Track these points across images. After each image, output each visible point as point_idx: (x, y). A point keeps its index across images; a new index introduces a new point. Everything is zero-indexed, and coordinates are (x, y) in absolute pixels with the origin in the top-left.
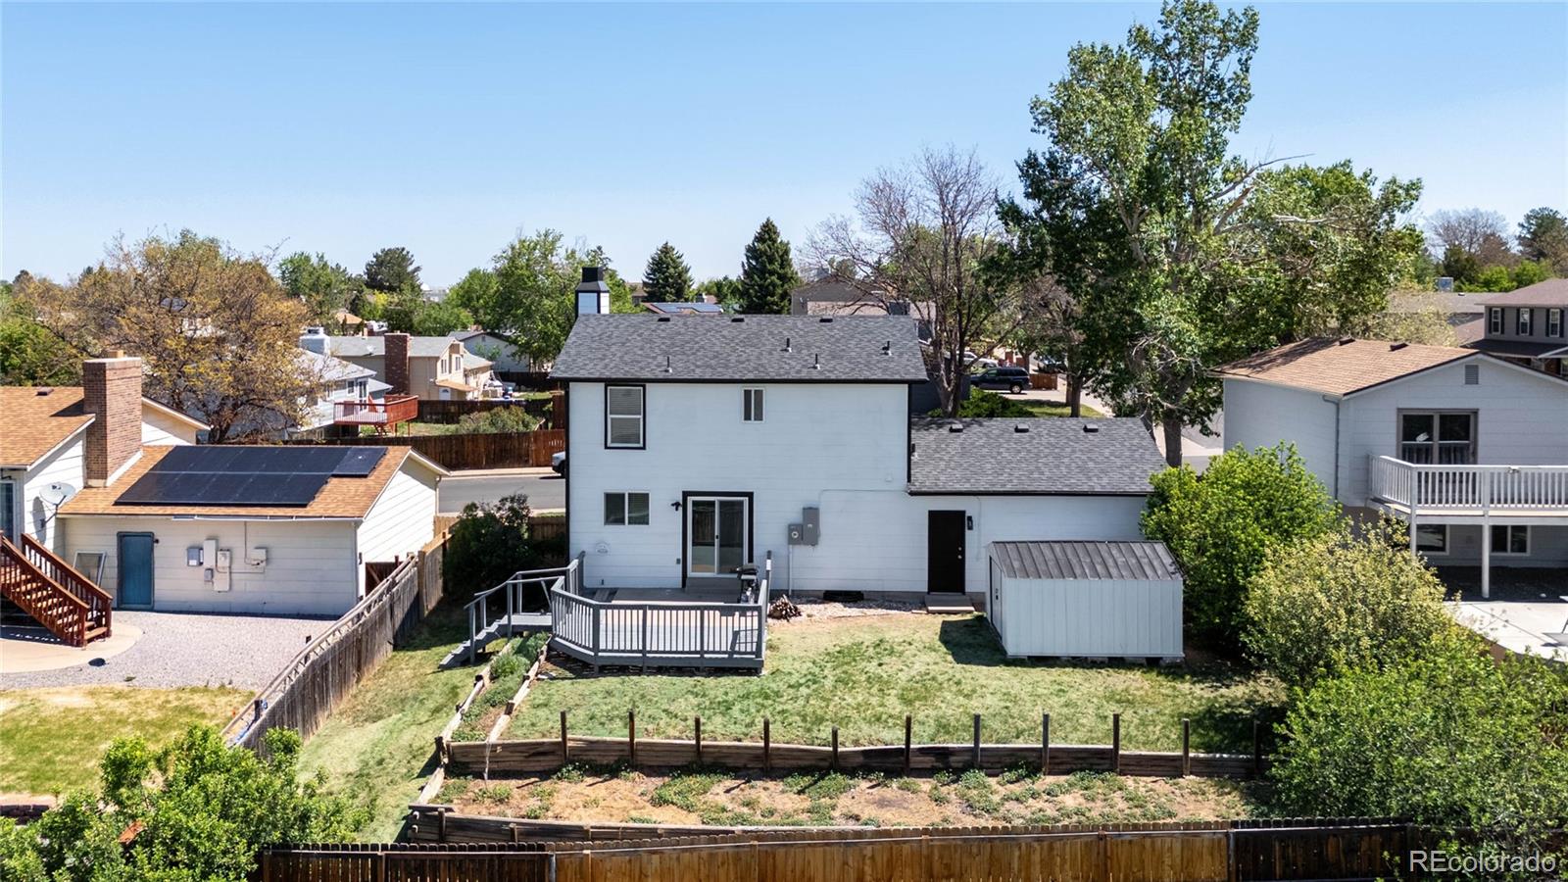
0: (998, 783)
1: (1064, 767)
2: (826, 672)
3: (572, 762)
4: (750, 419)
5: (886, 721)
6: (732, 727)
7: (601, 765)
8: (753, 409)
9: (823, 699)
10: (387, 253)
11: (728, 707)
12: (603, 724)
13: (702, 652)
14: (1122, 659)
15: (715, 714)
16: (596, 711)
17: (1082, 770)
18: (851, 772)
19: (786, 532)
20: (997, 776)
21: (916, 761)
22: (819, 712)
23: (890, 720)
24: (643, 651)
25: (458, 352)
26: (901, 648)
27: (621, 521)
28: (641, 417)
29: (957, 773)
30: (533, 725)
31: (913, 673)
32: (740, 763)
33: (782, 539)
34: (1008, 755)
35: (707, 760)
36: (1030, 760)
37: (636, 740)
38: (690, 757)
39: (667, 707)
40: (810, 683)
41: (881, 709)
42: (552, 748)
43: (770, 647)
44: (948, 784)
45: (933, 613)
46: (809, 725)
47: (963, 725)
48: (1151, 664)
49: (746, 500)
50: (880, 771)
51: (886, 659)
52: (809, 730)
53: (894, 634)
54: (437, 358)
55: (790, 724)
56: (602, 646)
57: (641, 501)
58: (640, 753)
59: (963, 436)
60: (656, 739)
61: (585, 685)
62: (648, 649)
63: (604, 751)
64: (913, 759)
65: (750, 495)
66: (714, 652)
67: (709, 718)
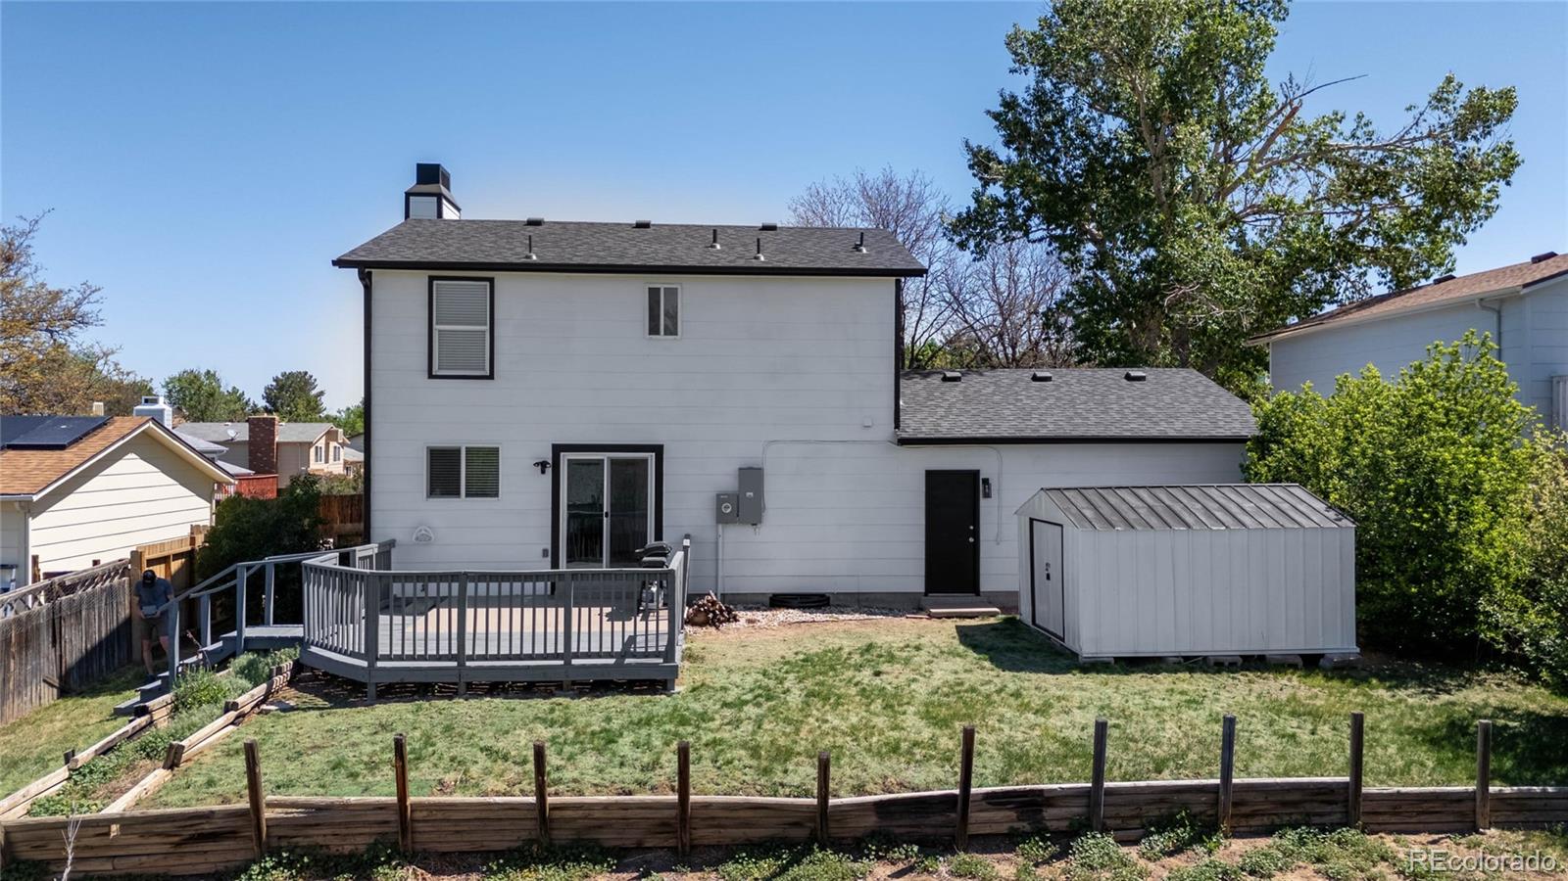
0: (1143, 855)
1: (1255, 822)
2: (787, 684)
3: (274, 852)
4: (658, 333)
5: (909, 752)
6: (616, 771)
7: (341, 856)
8: (661, 319)
9: (788, 721)
10: (288, 376)
11: (610, 738)
12: (353, 775)
13: (567, 655)
14: (1262, 658)
15: (583, 751)
16: (349, 754)
17: (1294, 826)
18: (855, 848)
19: (713, 505)
20: (1136, 842)
21: (982, 820)
22: (782, 741)
23: (916, 751)
24: (460, 657)
25: (336, 440)
26: (905, 654)
27: (455, 492)
28: (487, 328)
29: (1063, 841)
30: (210, 783)
31: (936, 682)
32: (629, 838)
33: (707, 517)
34: (1154, 802)
35: (562, 836)
36: (1196, 809)
37: (411, 799)
38: (528, 829)
39: (490, 743)
40: (760, 699)
41: (895, 734)
42: (231, 824)
43: (689, 656)
44: (1047, 862)
45: (939, 617)
46: (765, 763)
47: (1052, 754)
48: (1310, 664)
49: (651, 457)
50: (910, 843)
51: (884, 667)
52: (766, 771)
53: (890, 638)
54: (310, 444)
55: (729, 762)
56: (383, 650)
57: (486, 460)
58: (420, 827)
59: (961, 385)
60: (458, 798)
61: (340, 718)
62: (468, 651)
63: (347, 825)
64: (974, 816)
65: (658, 450)
66: (589, 655)
67: (571, 758)
